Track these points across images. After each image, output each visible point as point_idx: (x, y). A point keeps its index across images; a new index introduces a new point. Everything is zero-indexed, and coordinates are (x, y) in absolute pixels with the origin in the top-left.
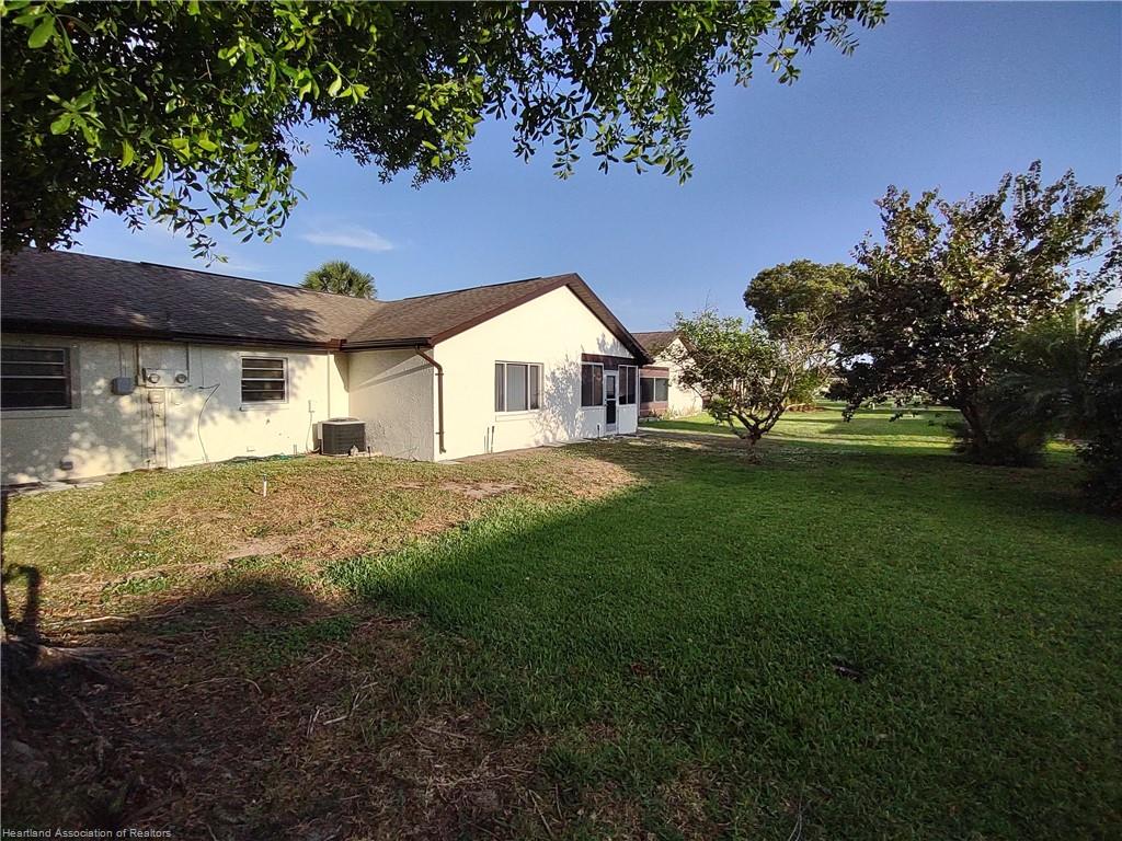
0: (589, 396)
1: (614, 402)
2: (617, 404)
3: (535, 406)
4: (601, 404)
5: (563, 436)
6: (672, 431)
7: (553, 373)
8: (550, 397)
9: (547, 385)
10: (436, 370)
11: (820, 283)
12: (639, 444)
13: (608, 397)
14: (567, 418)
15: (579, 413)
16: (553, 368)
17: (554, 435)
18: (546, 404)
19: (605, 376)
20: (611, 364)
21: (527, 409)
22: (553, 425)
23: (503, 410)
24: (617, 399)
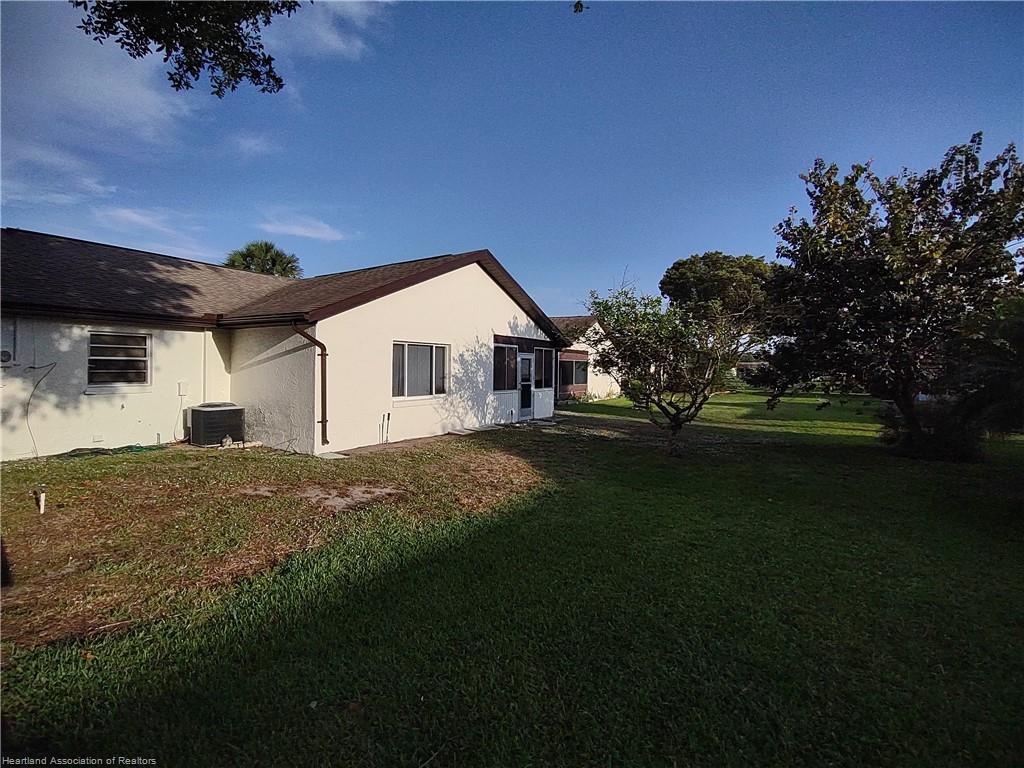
0: (502, 379)
1: (530, 386)
2: (533, 388)
3: (441, 390)
4: (515, 388)
5: (472, 422)
6: (590, 415)
7: (461, 355)
8: (458, 381)
9: (454, 368)
10: (318, 350)
11: (731, 272)
12: (553, 431)
13: (523, 380)
14: (478, 402)
15: (491, 398)
16: (462, 350)
17: (462, 421)
18: (453, 388)
19: (519, 359)
20: (525, 347)
21: (431, 393)
22: (461, 410)
23: (403, 395)
24: (533, 383)
